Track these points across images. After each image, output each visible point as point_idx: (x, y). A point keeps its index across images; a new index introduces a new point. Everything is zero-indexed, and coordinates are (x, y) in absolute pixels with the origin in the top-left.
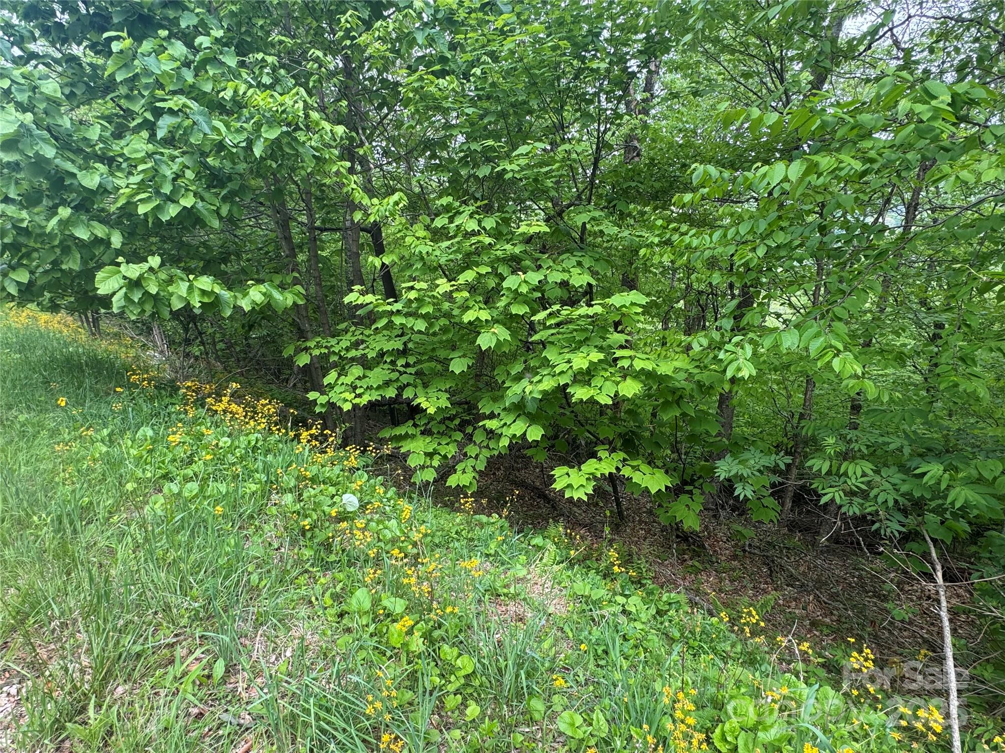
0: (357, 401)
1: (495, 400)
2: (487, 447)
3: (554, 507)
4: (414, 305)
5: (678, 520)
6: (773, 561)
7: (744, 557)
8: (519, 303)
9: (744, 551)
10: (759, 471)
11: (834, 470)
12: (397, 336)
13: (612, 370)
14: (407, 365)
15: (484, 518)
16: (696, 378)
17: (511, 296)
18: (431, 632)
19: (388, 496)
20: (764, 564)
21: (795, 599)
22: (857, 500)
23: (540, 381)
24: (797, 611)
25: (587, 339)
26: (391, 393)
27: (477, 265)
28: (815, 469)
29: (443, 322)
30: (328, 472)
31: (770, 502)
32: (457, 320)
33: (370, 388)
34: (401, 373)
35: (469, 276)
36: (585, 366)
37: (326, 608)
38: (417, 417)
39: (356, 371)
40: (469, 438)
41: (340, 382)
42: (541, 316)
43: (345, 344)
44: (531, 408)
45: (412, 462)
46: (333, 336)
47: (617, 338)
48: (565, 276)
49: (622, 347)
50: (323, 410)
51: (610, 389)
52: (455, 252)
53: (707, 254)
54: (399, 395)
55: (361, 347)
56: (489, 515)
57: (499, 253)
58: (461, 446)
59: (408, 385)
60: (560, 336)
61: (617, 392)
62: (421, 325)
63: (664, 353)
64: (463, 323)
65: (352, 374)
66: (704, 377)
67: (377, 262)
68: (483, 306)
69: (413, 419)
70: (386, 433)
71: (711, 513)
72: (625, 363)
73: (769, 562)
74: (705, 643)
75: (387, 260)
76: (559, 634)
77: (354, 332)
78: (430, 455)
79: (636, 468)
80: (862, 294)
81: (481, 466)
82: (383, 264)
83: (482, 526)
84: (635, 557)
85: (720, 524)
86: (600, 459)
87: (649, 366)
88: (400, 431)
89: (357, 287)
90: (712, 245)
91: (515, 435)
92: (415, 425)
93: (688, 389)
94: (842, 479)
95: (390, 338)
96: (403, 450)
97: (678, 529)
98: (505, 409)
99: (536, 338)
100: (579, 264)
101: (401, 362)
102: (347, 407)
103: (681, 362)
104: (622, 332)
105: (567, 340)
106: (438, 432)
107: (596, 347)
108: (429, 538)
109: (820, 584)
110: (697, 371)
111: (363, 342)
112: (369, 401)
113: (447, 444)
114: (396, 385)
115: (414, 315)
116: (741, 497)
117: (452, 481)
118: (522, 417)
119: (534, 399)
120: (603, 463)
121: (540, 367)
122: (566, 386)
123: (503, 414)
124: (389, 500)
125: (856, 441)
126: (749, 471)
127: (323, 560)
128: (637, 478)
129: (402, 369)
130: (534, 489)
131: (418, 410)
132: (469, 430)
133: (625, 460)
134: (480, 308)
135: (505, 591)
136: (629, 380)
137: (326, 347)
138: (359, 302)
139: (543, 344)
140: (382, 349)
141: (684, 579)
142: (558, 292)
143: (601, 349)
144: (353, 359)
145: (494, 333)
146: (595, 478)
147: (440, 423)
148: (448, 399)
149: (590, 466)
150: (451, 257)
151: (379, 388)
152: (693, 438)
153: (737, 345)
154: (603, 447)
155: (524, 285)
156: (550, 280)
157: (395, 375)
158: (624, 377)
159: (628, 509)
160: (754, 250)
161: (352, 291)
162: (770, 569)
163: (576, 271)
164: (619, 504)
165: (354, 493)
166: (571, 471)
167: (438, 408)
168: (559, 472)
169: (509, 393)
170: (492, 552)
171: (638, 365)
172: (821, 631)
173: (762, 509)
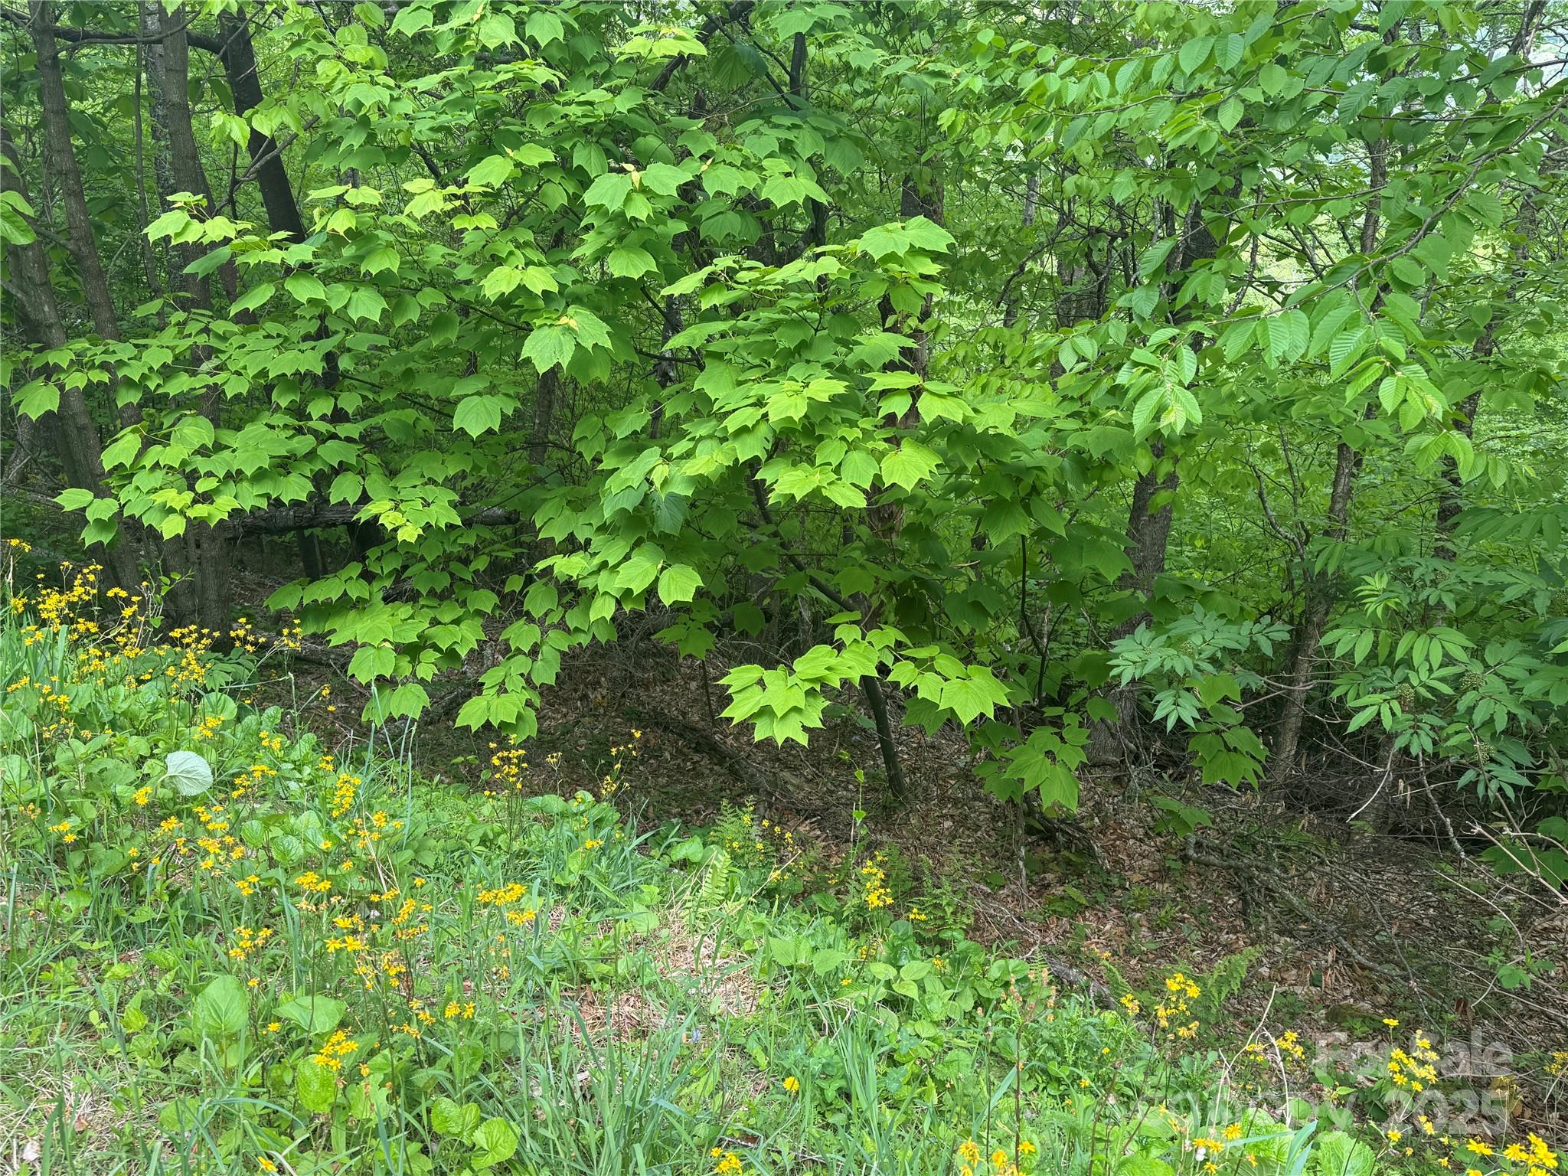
0: (200, 511)
1: (579, 505)
2: (562, 626)
3: (735, 774)
4: (348, 251)
5: (1028, 787)
6: (1250, 880)
7: (1185, 872)
8: (629, 248)
9: (1185, 859)
10: (1213, 660)
11: (1383, 652)
12: (306, 338)
13: (866, 423)
14: (338, 416)
15: (554, 802)
16: (1071, 442)
17: (610, 230)
18: (408, 1074)
19: (295, 755)
20: (1230, 886)
21: (1298, 964)
22: (1429, 719)
23: (688, 455)
24: (1298, 990)
25: (804, 346)
26: (295, 489)
27: (517, 141)
28: (1339, 651)
29: (430, 298)
30: (123, 697)
31: (1244, 738)
32: (467, 293)
33: (234, 477)
34: (322, 438)
35: (492, 172)
36: (797, 411)
37: (128, 1040)
38: (373, 553)
39: (195, 431)
40: (513, 607)
41: (148, 461)
42: (688, 284)
43: (157, 355)
44: (668, 521)
45: (363, 669)
46: (121, 337)
47: (879, 343)
48: (750, 180)
49: (890, 367)
50: (106, 539)
51: (861, 470)
52: (454, 104)
53: (1104, 122)
54: (319, 496)
55: (206, 366)
56: (569, 796)
57: (574, 111)
58: (493, 625)
59: (342, 468)
60: (740, 340)
61: (878, 477)
62: (368, 306)
63: (996, 382)
64: (482, 301)
65: (182, 440)
66: (1091, 440)
67: (238, 130)
68: (535, 255)
69: (363, 559)
70: (287, 598)
71: (1110, 774)
72: (899, 406)
73: (1241, 883)
74: (1087, 1067)
75: (266, 123)
76: (736, 1060)
77: (181, 325)
78: (411, 651)
79: (925, 665)
80: (1459, 225)
81: (546, 673)
82: (256, 137)
83: (549, 820)
84: (928, 881)
85: (1129, 799)
86: (840, 647)
87: (955, 411)
88: (327, 590)
89: (181, 198)
90: (1117, 101)
91: (628, 592)
92: (368, 576)
93: (1051, 469)
94: (1400, 673)
95: (284, 344)
96: (335, 640)
97: (1030, 813)
98: (603, 529)
99: (677, 341)
100: (787, 148)
101: (320, 407)
102: (172, 528)
103: (1037, 402)
104: (894, 329)
105: (757, 349)
106: (432, 593)
107: (828, 366)
108: (408, 854)
109: (1353, 926)
110: (1072, 424)
111: (210, 352)
112: (235, 513)
113: (457, 622)
114: (308, 469)
115: (350, 276)
116: (1170, 724)
117: (472, 715)
118: (648, 546)
119: (674, 498)
120: (845, 654)
121: (688, 418)
122: (754, 464)
123: (597, 541)
124: (298, 767)
125: (1434, 583)
126: (1189, 663)
127: (117, 918)
128: (928, 688)
129: (323, 427)
130: (686, 729)
131: (371, 534)
132: (514, 583)
133: (899, 644)
134: (529, 263)
135: (605, 968)
136: (907, 449)
137: (104, 366)
138: (191, 237)
139: (697, 359)
140: (263, 373)
141: (1044, 929)
142: (735, 223)
143: (840, 371)
144: (182, 402)
145: (569, 330)
146: (826, 689)
147: (431, 567)
148: (453, 505)
149: (816, 661)
150: (444, 119)
151: (260, 476)
152: (1064, 590)
153: (1162, 348)
154: (846, 616)
155: (640, 200)
156: (710, 188)
157: (303, 444)
158: (895, 442)
159: (913, 771)
160: (1211, 112)
161: (167, 207)
162: (1243, 898)
163: (778, 166)
164: (890, 757)
165: (199, 751)
166: (769, 676)
167: (428, 527)
168: (739, 678)
169: (612, 485)
170: (573, 880)
171: (930, 409)
172: (1351, 1030)
173: (1224, 756)
